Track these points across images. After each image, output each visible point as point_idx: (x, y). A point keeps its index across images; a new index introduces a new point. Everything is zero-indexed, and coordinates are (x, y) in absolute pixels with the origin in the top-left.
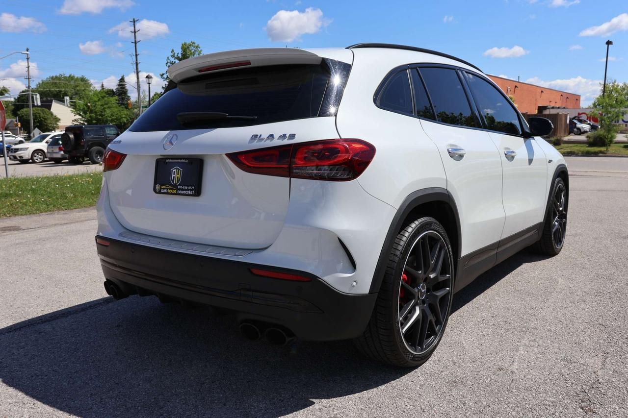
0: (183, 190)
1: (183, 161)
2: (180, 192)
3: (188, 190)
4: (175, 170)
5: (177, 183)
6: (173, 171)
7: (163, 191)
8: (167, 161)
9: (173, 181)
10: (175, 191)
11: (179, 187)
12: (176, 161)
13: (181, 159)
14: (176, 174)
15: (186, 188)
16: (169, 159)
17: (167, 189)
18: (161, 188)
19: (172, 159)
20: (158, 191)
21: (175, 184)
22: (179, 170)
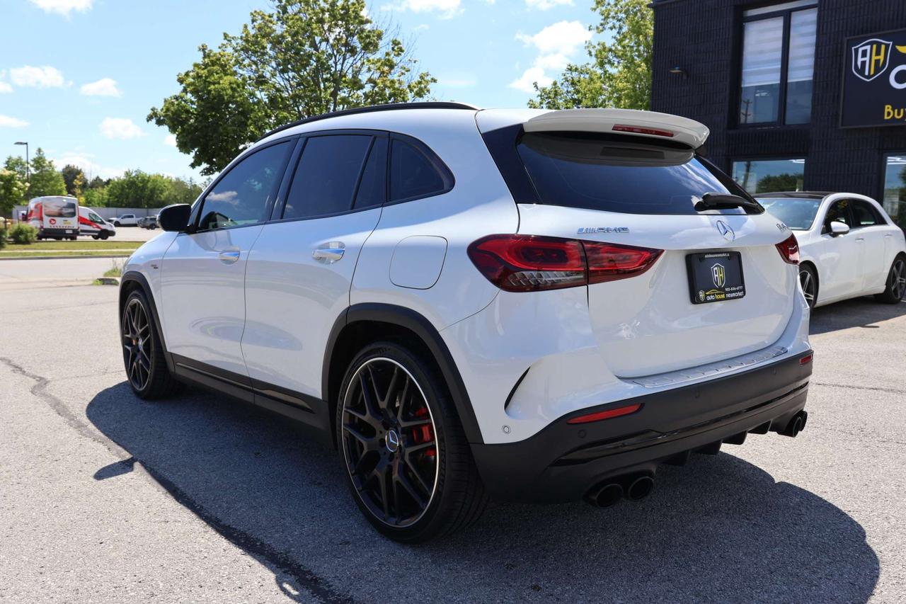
0: (731, 292)
1: (724, 255)
2: (728, 295)
3: (737, 291)
4: (716, 268)
5: (722, 284)
6: (715, 269)
7: (709, 298)
8: (706, 256)
9: (717, 283)
10: (723, 296)
11: (726, 289)
12: (716, 255)
13: (722, 253)
14: (718, 273)
15: (735, 289)
16: (709, 254)
17: (714, 294)
18: (706, 296)
19: (712, 253)
20: (703, 299)
21: (720, 287)
22: (720, 267)
